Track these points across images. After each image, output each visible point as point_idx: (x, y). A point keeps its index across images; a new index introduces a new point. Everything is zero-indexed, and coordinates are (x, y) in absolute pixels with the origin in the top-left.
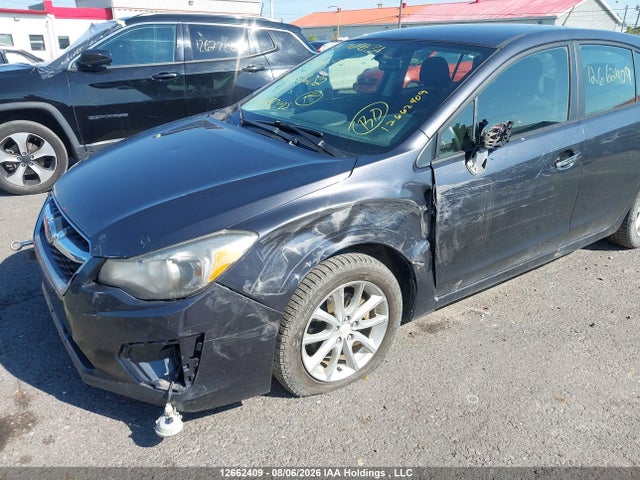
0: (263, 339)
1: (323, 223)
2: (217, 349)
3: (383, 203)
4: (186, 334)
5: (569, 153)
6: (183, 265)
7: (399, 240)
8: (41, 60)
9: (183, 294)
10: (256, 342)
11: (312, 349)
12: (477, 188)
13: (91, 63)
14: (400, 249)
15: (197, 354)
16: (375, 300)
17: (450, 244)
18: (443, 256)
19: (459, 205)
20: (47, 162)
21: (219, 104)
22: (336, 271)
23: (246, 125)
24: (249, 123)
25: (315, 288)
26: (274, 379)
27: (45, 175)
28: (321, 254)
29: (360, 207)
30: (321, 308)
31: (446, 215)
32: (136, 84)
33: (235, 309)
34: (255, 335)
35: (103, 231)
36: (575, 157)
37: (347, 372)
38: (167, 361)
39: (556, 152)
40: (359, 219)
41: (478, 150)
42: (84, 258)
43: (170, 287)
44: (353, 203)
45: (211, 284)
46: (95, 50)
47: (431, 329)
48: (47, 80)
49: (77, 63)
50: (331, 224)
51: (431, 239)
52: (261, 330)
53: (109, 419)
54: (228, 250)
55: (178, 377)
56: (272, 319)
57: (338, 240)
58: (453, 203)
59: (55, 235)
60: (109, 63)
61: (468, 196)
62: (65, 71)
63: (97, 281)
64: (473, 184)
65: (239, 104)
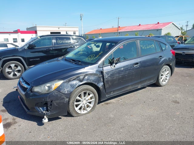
0: (65, 102)
1: (78, 78)
2: (55, 104)
3: (91, 74)
4: (49, 100)
5: (137, 64)
6: (49, 87)
7: (96, 82)
8: (18, 46)
9: (48, 92)
10: (63, 103)
11: (77, 106)
12: (113, 71)
13: (31, 47)
14: (96, 84)
15: (51, 105)
16: (91, 95)
17: (108, 83)
18: (107, 86)
19: (109, 75)
20: (19, 71)
21: (60, 56)
22: (81, 88)
23: (66, 60)
24: (67, 60)
25: (77, 92)
26: (68, 112)
27: (18, 74)
28: (78, 85)
29: (87, 75)
30: (79, 96)
31: (106, 77)
32: (42, 52)
33: (59, 96)
34: (63, 101)
35: (33, 81)
36: (138, 65)
37: (85, 112)
38: (45, 107)
39: (133, 64)
40: (86, 77)
41: (113, 63)
42: (29, 87)
43: (46, 91)
44: (84, 74)
45: (54, 90)
46: (32, 44)
47: (107, 104)
48: (20, 51)
49: (28, 47)
50: (80, 79)
51: (104, 82)
52: (64, 100)
53: (32, 122)
54: (58, 84)
55: (47, 110)
56: (67, 98)
57: (81, 82)
58: (108, 74)
59: (23, 83)
60: (35, 47)
61: (111, 73)
62: (25, 49)
63: (31, 91)
64: (112, 70)
65: (65, 56)
